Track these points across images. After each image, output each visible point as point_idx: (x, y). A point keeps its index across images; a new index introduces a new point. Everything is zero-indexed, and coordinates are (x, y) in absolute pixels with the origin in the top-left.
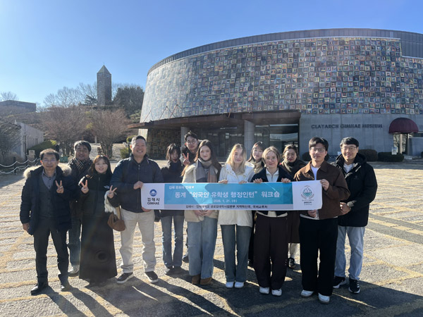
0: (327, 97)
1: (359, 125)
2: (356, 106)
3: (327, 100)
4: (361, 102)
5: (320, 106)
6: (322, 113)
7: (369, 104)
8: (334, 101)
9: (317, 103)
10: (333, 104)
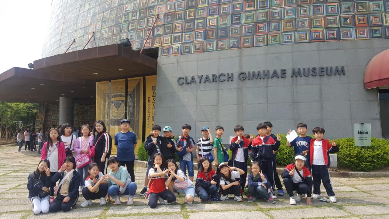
0: (213, 14)
1: (284, 72)
2: (278, 28)
3: (212, 21)
4: (291, 16)
5: (197, 36)
6: (200, 50)
7: (311, 20)
8: (228, 21)
9: (193, 30)
10: (225, 29)
